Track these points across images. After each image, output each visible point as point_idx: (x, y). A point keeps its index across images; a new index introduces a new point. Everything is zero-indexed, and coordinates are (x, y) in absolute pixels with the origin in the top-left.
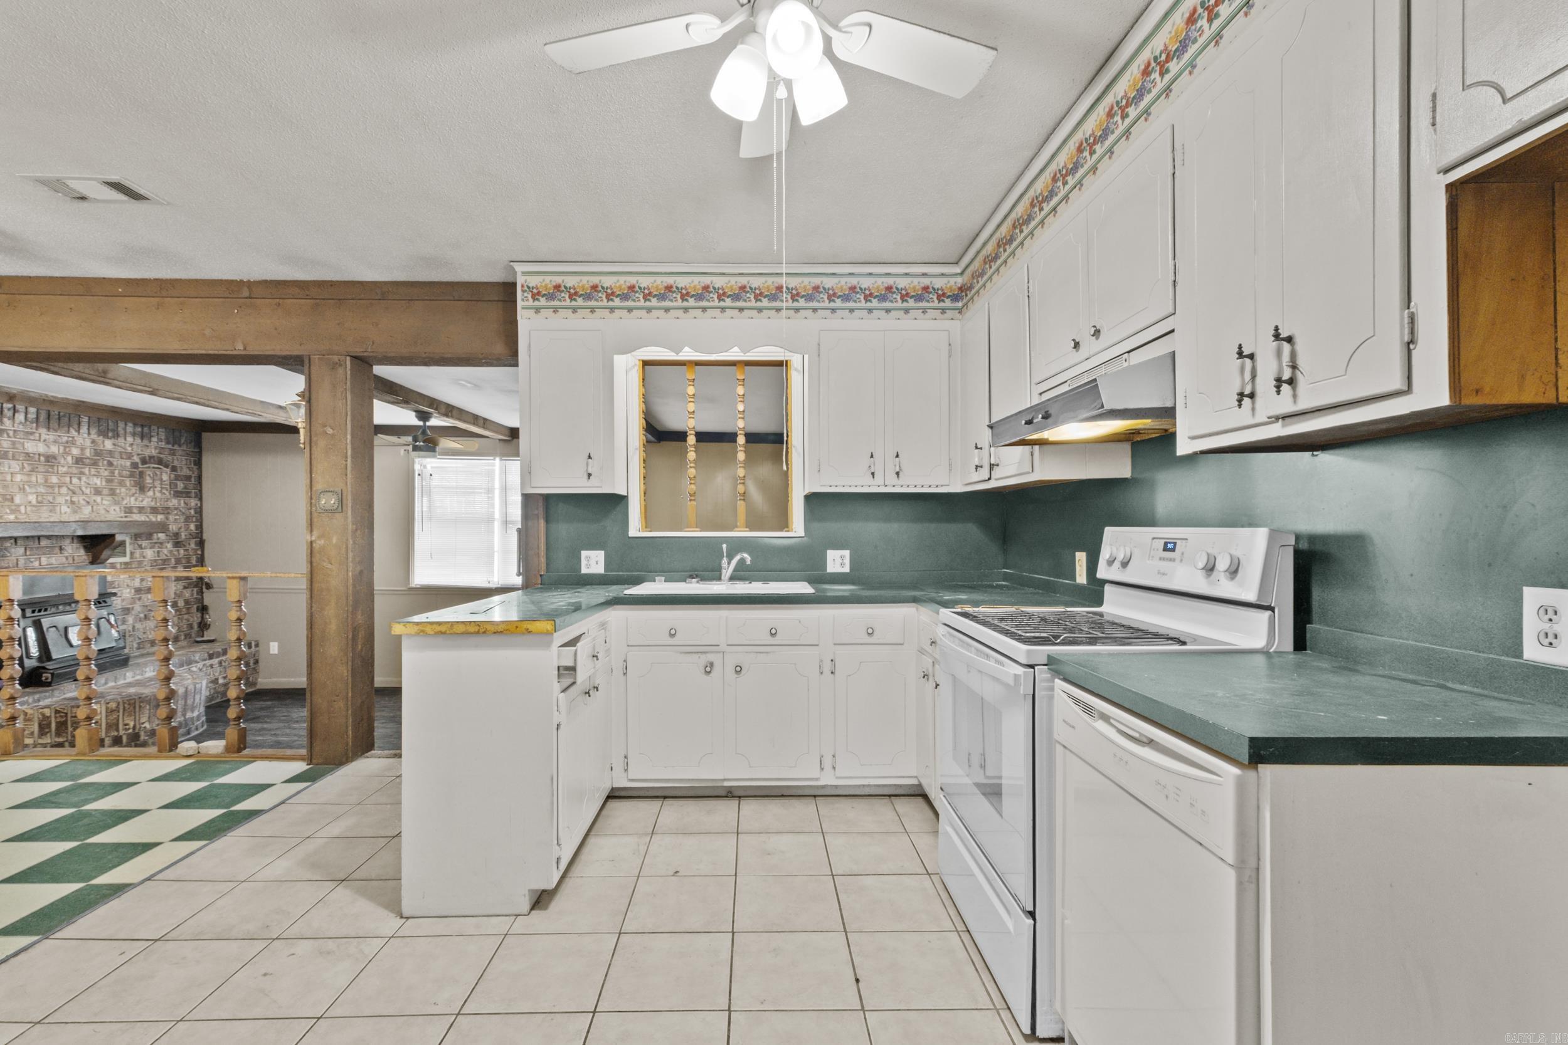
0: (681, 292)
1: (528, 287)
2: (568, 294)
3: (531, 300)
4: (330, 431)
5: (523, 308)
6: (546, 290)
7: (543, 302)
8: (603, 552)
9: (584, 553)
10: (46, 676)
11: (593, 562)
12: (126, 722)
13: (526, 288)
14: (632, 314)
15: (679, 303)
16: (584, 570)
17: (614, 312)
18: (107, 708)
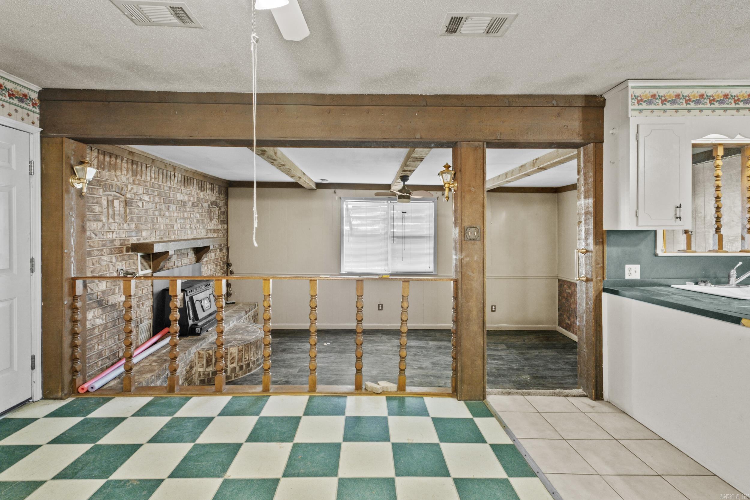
0: (734, 99)
1: (635, 96)
2: (660, 100)
3: (637, 104)
4: (472, 189)
5: (632, 110)
6: (646, 98)
7: (644, 105)
8: (639, 265)
9: (627, 266)
10: (198, 330)
11: (633, 272)
12: (246, 357)
13: (633, 97)
14: (703, 113)
15: (733, 106)
16: (627, 277)
17: (690, 112)
18: (238, 349)
